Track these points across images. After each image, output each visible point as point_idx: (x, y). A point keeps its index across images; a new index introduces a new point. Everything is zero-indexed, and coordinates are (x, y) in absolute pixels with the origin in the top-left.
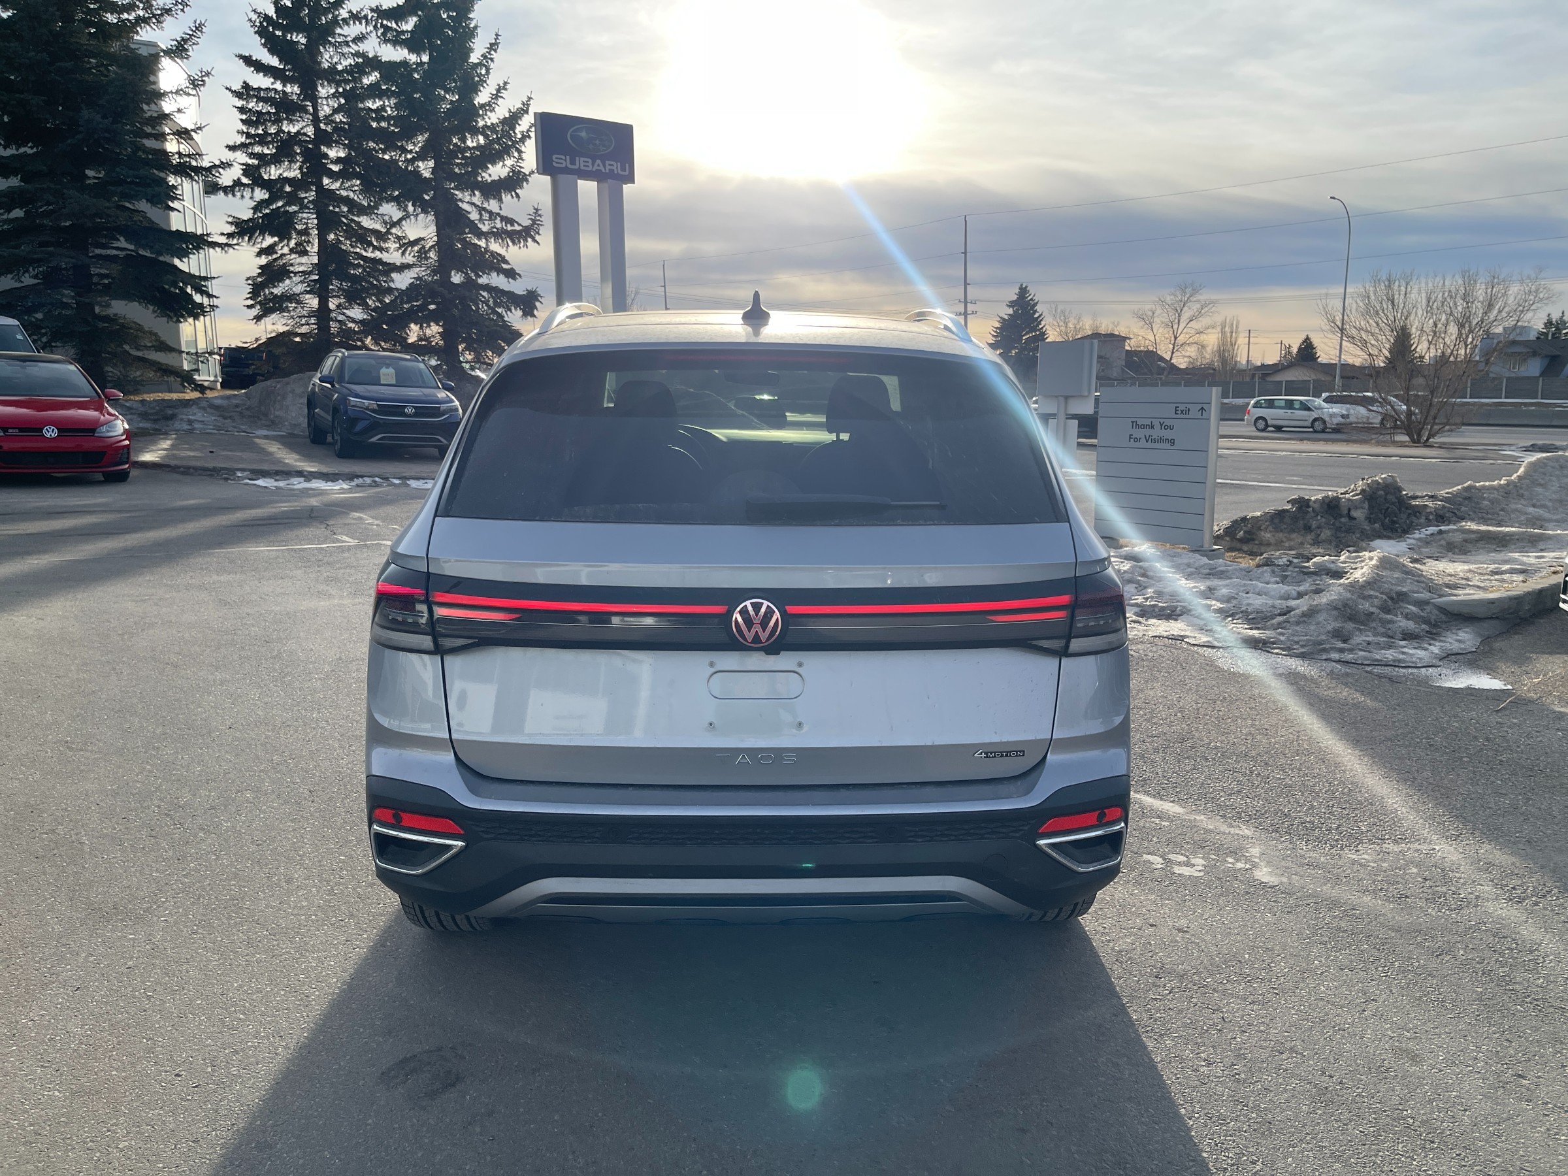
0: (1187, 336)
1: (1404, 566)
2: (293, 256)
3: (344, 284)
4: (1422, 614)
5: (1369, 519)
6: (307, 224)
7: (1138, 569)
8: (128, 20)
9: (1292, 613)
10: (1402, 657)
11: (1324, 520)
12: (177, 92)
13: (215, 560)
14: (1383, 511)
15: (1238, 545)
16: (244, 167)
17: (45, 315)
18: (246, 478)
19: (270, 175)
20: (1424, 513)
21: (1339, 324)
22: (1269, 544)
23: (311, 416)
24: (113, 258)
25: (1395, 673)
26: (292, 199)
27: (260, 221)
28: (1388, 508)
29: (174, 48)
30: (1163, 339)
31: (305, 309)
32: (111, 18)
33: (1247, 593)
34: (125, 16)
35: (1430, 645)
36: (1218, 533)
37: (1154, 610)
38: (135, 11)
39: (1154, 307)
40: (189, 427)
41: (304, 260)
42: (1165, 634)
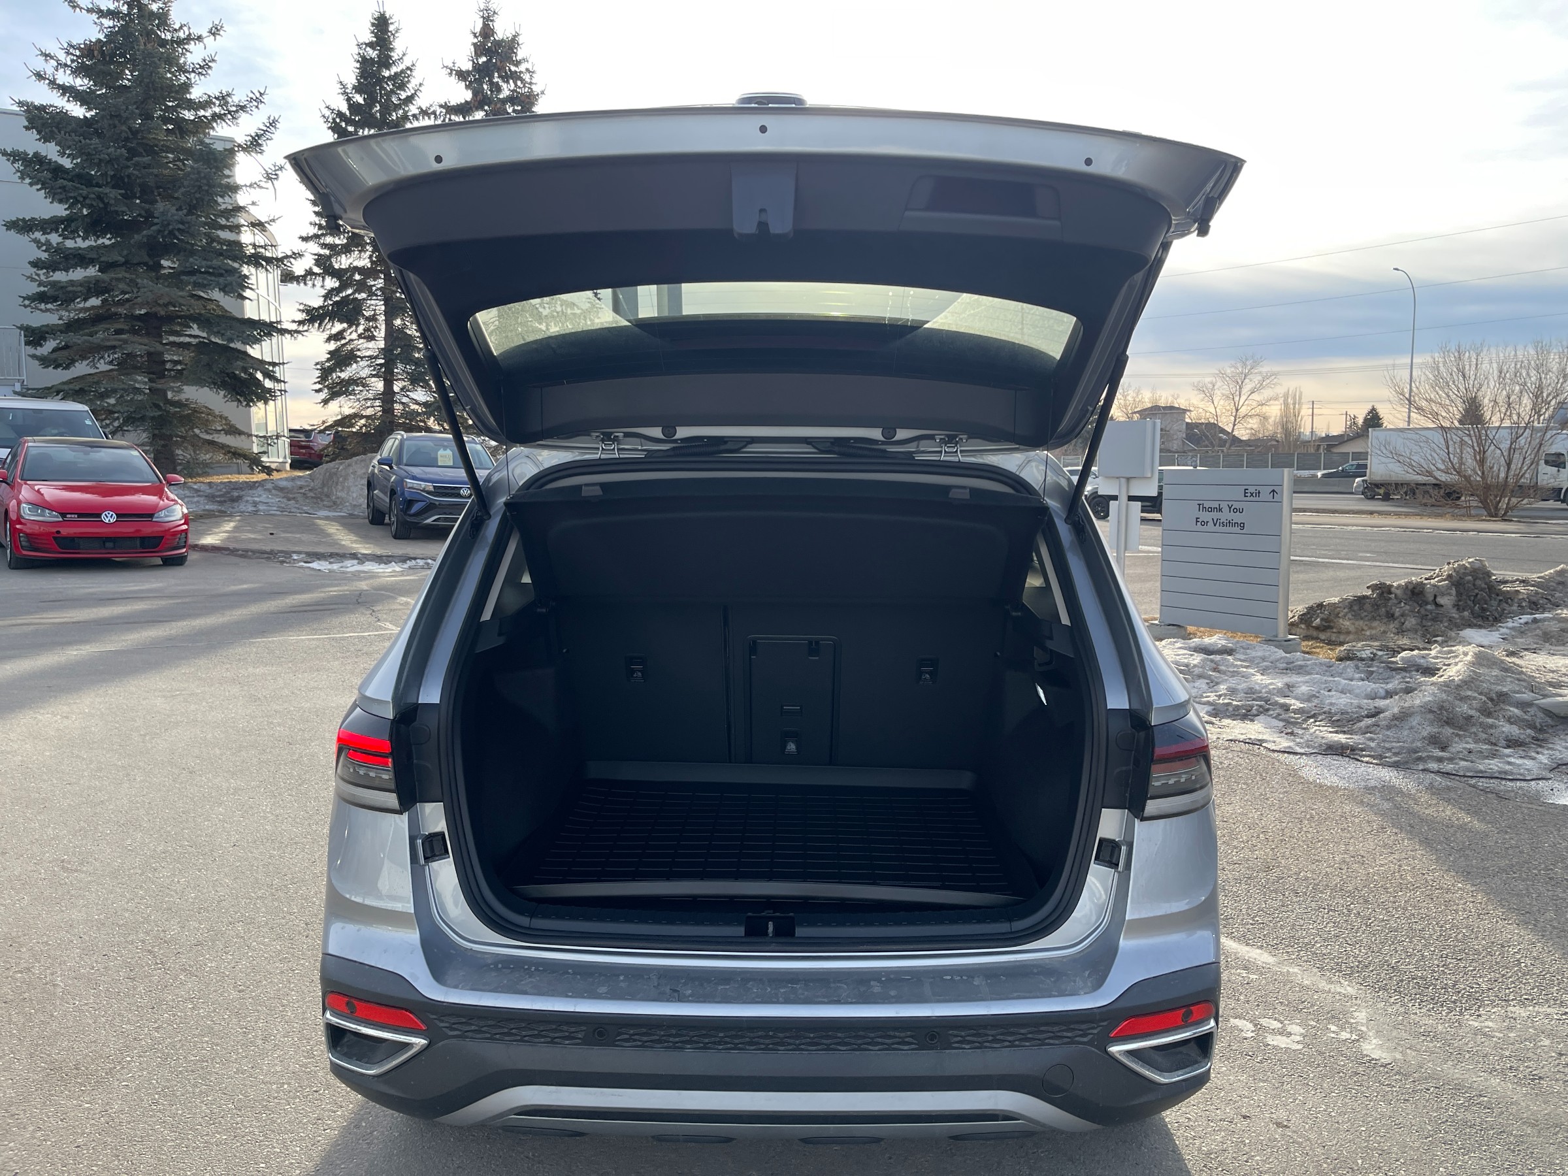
0: (1249, 408)
1: (1502, 662)
2: (362, 341)
3: (408, 367)
4: (1526, 717)
5: (1456, 606)
6: (375, 310)
7: (1208, 663)
8: (204, 116)
9: (1382, 715)
10: (1508, 767)
11: (1408, 607)
12: (251, 186)
13: (254, 650)
14: (1472, 598)
15: (1315, 633)
16: (316, 257)
17: (117, 400)
18: (301, 561)
19: (341, 264)
20: (1516, 600)
21: (1407, 396)
22: (1348, 633)
23: (370, 498)
24: (186, 346)
25: (1502, 787)
26: (362, 286)
27: (330, 308)
28: (1477, 594)
29: (249, 143)
30: (1224, 411)
31: (371, 392)
32: (188, 115)
33: (1329, 691)
34: (202, 113)
35: (1538, 753)
36: (1293, 620)
37: (1227, 709)
38: (211, 108)
39: (1214, 380)
40: (254, 509)
41: (371, 344)
42: (1242, 737)
